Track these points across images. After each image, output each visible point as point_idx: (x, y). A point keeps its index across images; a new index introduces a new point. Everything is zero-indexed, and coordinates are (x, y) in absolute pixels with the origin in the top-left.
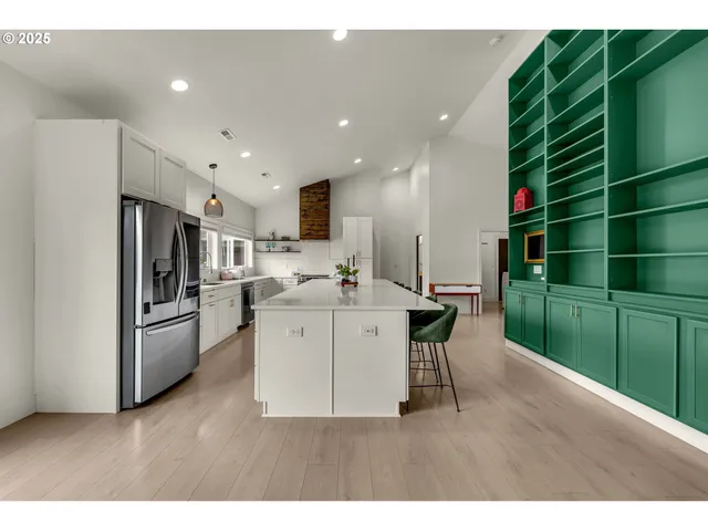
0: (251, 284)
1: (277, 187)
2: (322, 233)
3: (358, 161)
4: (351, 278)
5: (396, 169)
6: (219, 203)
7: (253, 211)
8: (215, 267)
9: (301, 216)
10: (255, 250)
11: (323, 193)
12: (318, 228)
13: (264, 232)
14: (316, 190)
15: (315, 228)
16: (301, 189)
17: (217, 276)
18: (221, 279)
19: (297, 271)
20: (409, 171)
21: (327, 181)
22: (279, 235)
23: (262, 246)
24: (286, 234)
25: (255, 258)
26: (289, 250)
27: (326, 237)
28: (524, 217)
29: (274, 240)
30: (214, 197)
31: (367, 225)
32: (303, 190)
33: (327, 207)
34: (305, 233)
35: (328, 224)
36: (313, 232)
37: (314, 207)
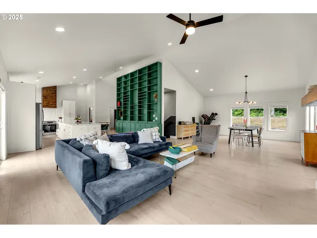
2: (53, 105)
4: (80, 121)
5: (81, 84)
9: (43, 98)
11: (53, 91)
12: (51, 103)
14: (51, 89)
16: (43, 88)
20: (86, 85)
21: (55, 86)
27: (56, 107)
28: (119, 108)
31: (73, 103)
33: (56, 96)
34: (45, 105)
35: (56, 102)
36: (49, 105)
37: (50, 96)
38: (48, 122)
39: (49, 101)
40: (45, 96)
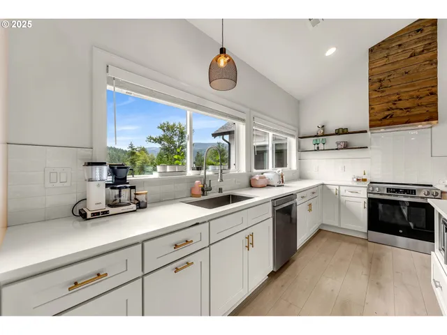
0: (291, 196)
1: (331, 52)
6: (231, 62)
7: (296, 105)
8: (243, 169)
9: (372, 90)
10: (300, 149)
13: (311, 126)
15: (401, 104)
17: (246, 181)
18: (251, 186)
19: (362, 176)
22: (331, 128)
23: (309, 144)
24: (342, 125)
25: (299, 159)
26: (347, 146)
29: (324, 135)
30: (223, 51)
32: (376, 49)
33: (433, 62)
34: (380, 116)
35: (434, 94)
36: (398, 112)
37: (402, 71)
38: (388, 190)
39: (395, 97)
40: (380, 81)
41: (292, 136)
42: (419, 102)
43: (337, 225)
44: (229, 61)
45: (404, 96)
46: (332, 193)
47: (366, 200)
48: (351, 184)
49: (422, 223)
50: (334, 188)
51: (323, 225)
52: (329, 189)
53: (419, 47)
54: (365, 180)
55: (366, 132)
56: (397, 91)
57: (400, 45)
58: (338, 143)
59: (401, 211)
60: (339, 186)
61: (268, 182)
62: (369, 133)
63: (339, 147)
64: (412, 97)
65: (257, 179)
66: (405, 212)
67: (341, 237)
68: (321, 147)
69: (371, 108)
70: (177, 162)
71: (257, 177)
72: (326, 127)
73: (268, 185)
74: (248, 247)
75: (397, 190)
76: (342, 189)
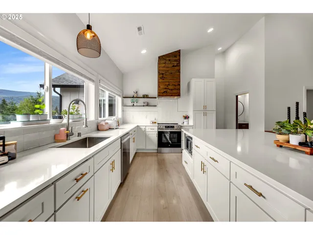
1: (144, 52)
2: (175, 91)
3: (210, 30)
5: (220, 49)
7: (122, 76)
9: (159, 78)
10: (124, 105)
11: (175, 61)
13: (130, 92)
14: (171, 58)
15: (170, 87)
16: (159, 57)
17: (95, 127)
18: (98, 130)
19: (154, 120)
21: (179, 52)
22: (141, 94)
23: (129, 101)
24: (145, 93)
25: (123, 111)
26: (148, 105)
27: (178, 95)
29: (137, 98)
30: (89, 27)
32: (161, 58)
33: (179, 71)
34: (162, 91)
35: (179, 85)
36: (168, 90)
37: (170, 72)
38: (166, 127)
39: (168, 83)
40: (162, 74)
41: (119, 96)
42: (175, 87)
43: (144, 148)
44: (94, 36)
45: (171, 84)
46: (142, 130)
47: (157, 133)
48: (149, 125)
49: (176, 140)
50: (143, 128)
51: (137, 149)
52: (140, 128)
53: (175, 63)
54: (155, 123)
55: (156, 98)
56: (168, 81)
57: (169, 60)
58: (144, 103)
59: (165, 136)
60: (146, 126)
61: (110, 126)
62: (157, 98)
63: (145, 105)
64: (173, 85)
65: (104, 124)
66: (168, 137)
67: (146, 154)
68: (135, 104)
69: (159, 87)
70: (37, 111)
71: (103, 123)
72: (138, 93)
73: (110, 129)
74: (112, 170)
75: (168, 127)
76: (147, 128)
